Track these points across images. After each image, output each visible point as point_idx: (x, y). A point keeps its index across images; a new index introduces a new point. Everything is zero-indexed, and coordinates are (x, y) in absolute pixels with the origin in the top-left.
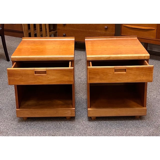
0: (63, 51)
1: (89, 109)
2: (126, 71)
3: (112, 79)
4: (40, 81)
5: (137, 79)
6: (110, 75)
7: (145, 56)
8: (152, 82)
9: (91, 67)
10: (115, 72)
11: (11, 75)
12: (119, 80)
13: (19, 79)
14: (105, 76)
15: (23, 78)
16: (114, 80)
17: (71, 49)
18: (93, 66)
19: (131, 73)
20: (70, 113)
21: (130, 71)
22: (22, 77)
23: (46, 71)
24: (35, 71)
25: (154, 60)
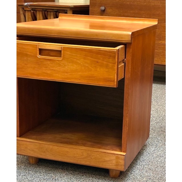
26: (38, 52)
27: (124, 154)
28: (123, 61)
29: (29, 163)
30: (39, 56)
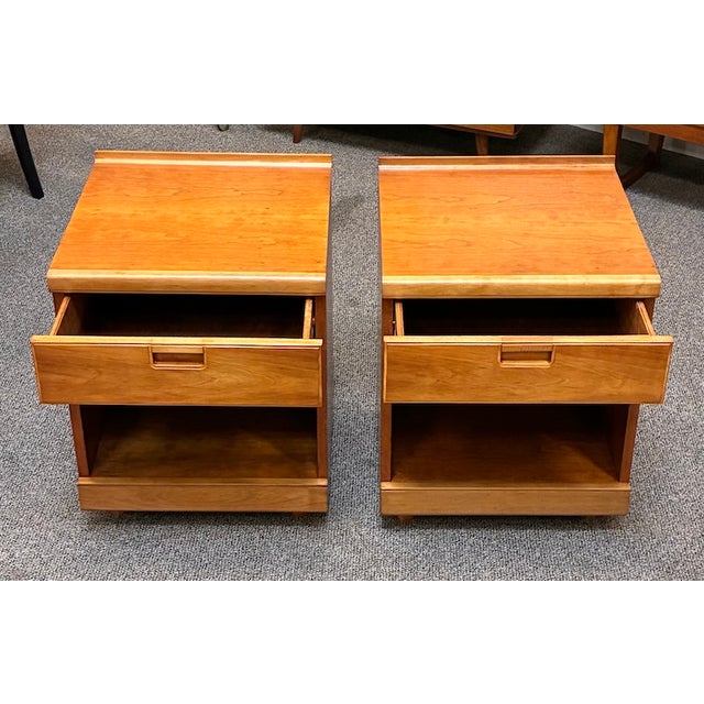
0: (278, 242)
1: (386, 486)
2: (549, 360)
3: (487, 388)
4: (178, 392)
5: (595, 392)
6: (481, 372)
7: (639, 286)
8: (658, 403)
9: (401, 338)
10: (502, 359)
11: (48, 365)
12: (517, 392)
13: (85, 381)
14: (459, 377)
15: (104, 378)
16: (497, 393)
17: (312, 233)
18: (407, 333)
19: (571, 369)
20: (306, 500)
21: (571, 361)
22: (100, 373)
23: (202, 355)
24: (154, 354)
25: (685, 209)
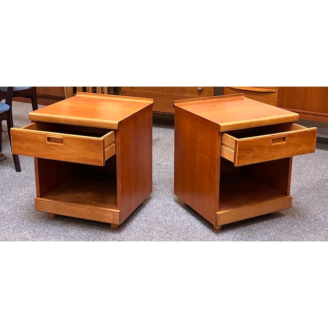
4: (55, 154)
5: (298, 151)
10: (272, 143)
11: (15, 138)
12: (276, 155)
15: (32, 146)
19: (291, 143)
20: (111, 218)
21: (291, 140)
22: (31, 143)
23: (63, 139)
24: (48, 138)
26: (47, 139)
27: (119, 211)
28: (114, 142)
29: (49, 217)
30: (48, 143)
